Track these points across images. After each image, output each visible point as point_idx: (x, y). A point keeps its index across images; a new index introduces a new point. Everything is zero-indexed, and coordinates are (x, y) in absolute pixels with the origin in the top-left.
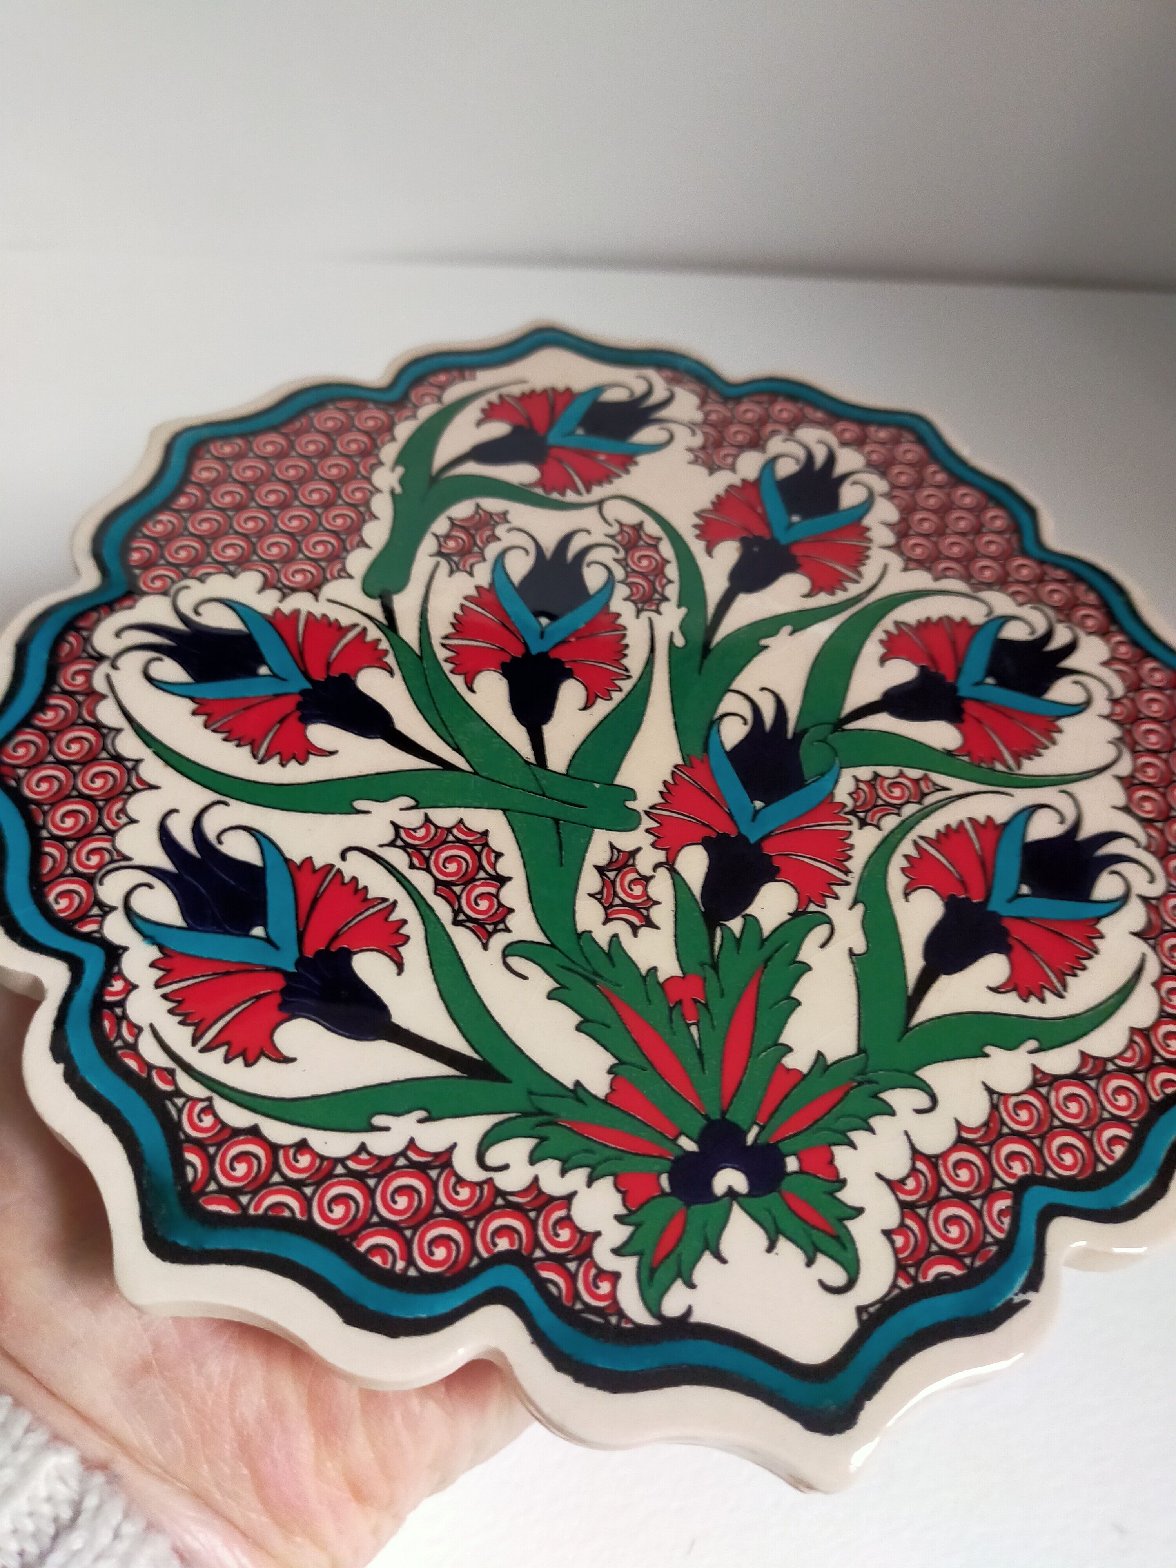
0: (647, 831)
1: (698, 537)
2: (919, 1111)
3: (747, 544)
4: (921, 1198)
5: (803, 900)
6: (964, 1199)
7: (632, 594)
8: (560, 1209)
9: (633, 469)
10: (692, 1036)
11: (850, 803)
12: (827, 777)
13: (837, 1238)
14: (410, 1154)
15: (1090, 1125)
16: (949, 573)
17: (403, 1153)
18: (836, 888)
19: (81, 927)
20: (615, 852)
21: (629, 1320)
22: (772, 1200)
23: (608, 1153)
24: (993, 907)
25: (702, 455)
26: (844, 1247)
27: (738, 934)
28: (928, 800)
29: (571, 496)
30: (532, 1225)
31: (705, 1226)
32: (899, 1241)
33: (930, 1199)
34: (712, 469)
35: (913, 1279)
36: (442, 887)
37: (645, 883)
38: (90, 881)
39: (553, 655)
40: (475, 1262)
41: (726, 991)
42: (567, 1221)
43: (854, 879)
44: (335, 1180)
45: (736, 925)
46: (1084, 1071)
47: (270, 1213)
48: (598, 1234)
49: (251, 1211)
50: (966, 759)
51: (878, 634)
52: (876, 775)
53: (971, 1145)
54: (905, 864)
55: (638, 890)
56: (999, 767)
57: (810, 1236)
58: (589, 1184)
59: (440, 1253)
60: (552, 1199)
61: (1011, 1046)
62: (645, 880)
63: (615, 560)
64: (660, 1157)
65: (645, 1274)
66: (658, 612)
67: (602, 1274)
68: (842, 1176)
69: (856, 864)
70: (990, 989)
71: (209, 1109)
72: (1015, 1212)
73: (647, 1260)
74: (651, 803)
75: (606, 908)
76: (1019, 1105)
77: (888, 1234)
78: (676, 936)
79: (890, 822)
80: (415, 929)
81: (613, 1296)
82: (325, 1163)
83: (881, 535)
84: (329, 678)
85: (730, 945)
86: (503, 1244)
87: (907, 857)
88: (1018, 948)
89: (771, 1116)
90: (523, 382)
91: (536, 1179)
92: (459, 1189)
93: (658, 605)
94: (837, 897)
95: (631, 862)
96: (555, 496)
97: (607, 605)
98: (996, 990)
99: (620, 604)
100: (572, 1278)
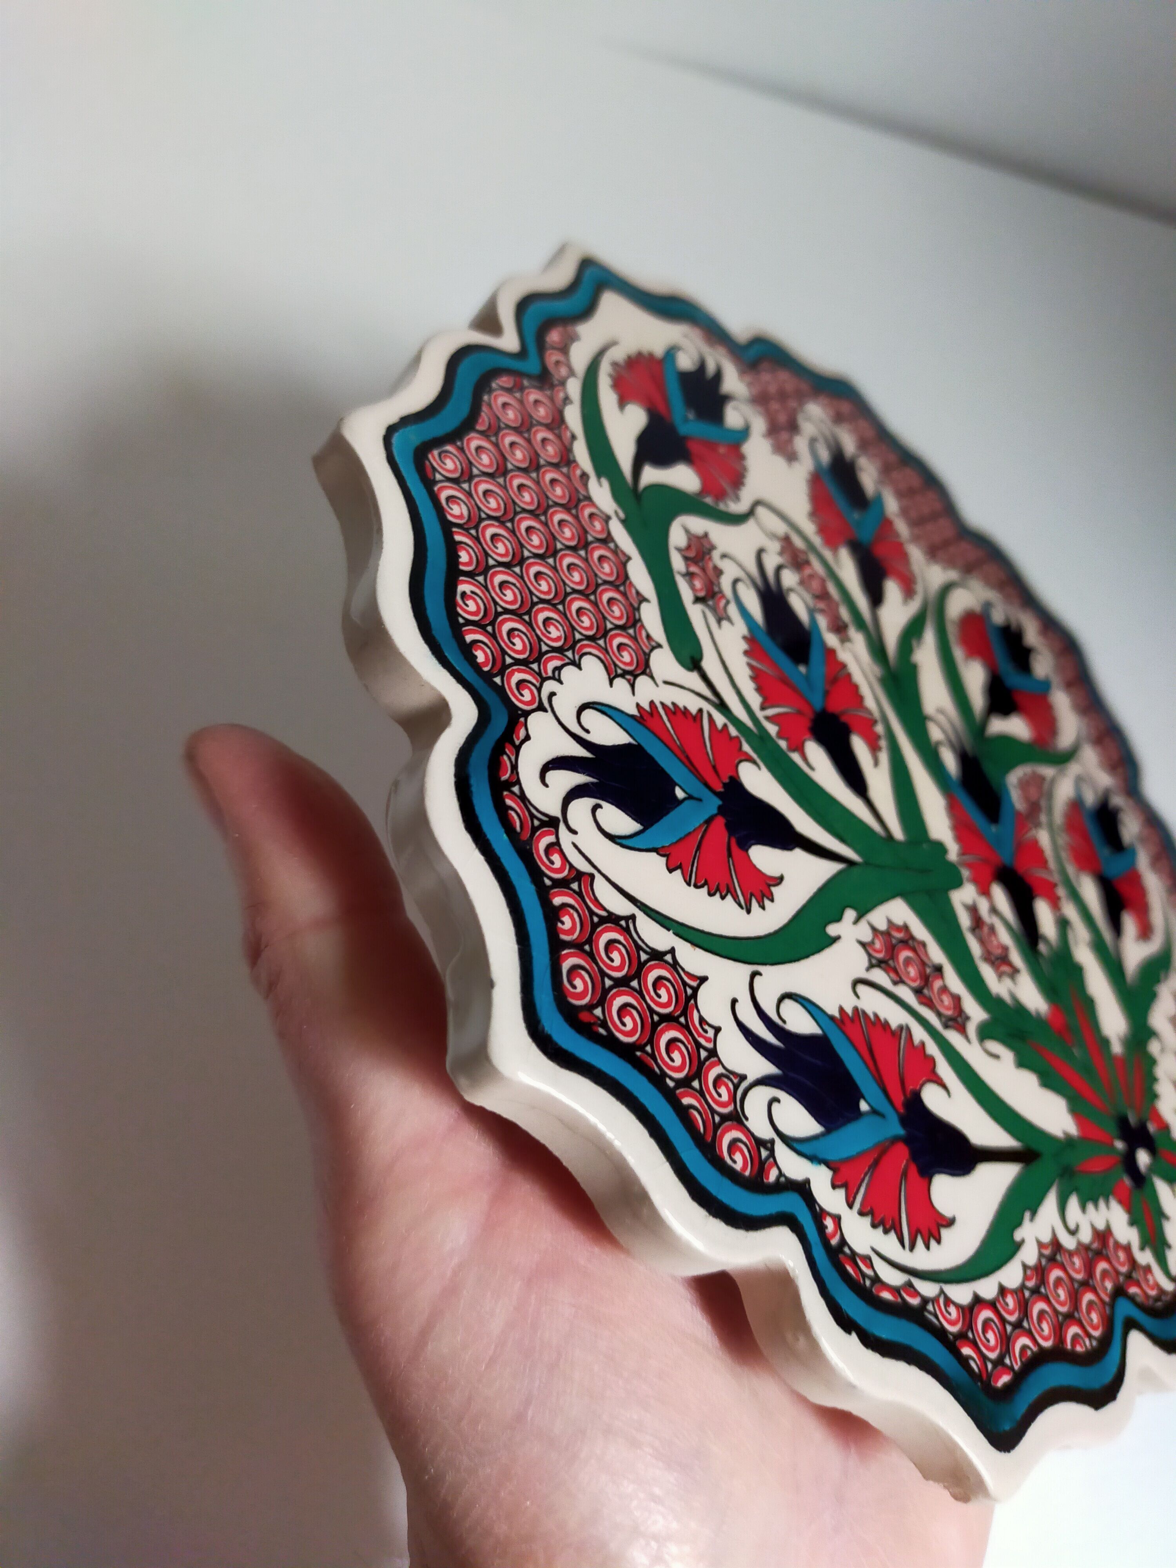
0: (969, 880)
1: (824, 545)
3: (851, 549)
5: (1053, 909)
7: (828, 623)
8: (1110, 1238)
9: (747, 465)
10: (1076, 1056)
11: (1023, 809)
12: (1003, 788)
14: (1043, 1251)
16: (946, 562)
17: (1040, 1254)
18: (1057, 891)
19: (768, 1178)
20: (968, 909)
21: (1168, 1293)
22: (1159, 1159)
24: (1108, 874)
25: (773, 442)
27: (1048, 956)
29: (731, 505)
30: (1109, 1260)
34: (788, 460)
36: (918, 992)
38: (737, 1118)
39: (829, 709)
40: (1108, 1309)
42: (1117, 1244)
43: (1058, 878)
44: (1030, 1304)
45: (1043, 948)
47: (1023, 1360)
48: (1130, 1244)
49: (1016, 1367)
50: (1039, 745)
51: (952, 635)
55: (995, 941)
56: (1053, 748)
58: (1108, 1208)
60: (1104, 1234)
61: (1160, 982)
63: (799, 584)
64: (1117, 1163)
65: (1156, 1255)
66: (851, 640)
67: (1145, 1270)
68: (1166, 1122)
69: (1053, 865)
70: (1136, 941)
71: (948, 1301)
73: (1151, 1245)
74: (957, 852)
75: (993, 967)
78: (1030, 974)
79: (1043, 819)
80: (931, 1046)
81: (1155, 1281)
82: (1019, 1295)
83: (902, 528)
84: (725, 785)
85: (1050, 968)
86: (1108, 1285)
88: (1129, 901)
89: (1128, 1097)
90: (616, 342)
91: (1092, 1224)
92: (1073, 1260)
93: (847, 632)
94: (1061, 899)
95: (979, 915)
96: (723, 506)
97: (823, 640)
99: (831, 640)
100: (1139, 1284)
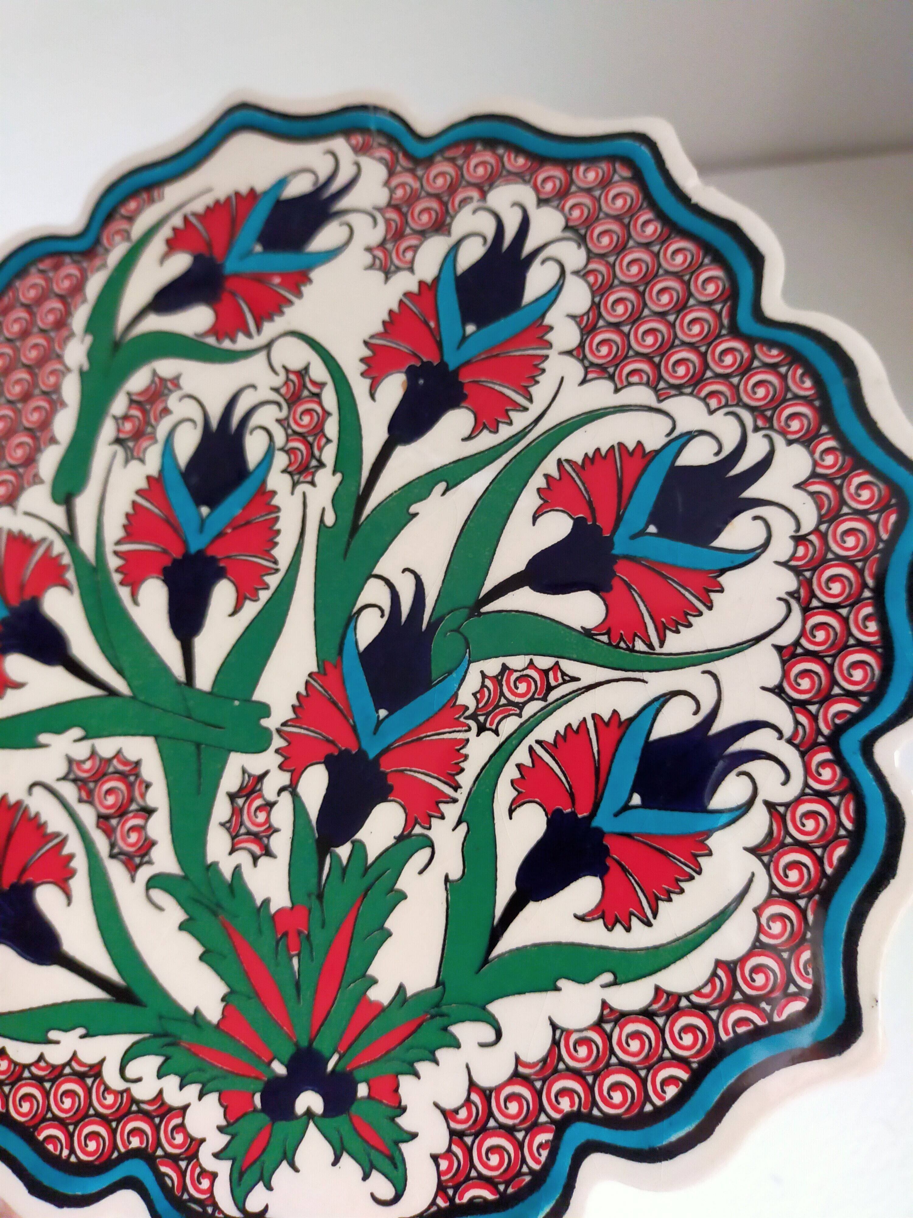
0: (277, 751)
1: (363, 374)
2: (482, 1045)
3: (412, 374)
4: (470, 1128)
5: (410, 823)
6: (509, 1131)
7: (290, 464)
8: (178, 1117)
9: (306, 290)
10: (292, 967)
11: (472, 704)
12: (454, 675)
13: (391, 1159)
14: (74, 1064)
15: (647, 1064)
16: (635, 379)
17: (68, 1063)
18: (442, 807)
20: (246, 776)
21: (221, 1212)
22: (341, 1122)
23: (215, 1072)
24: (596, 822)
25: (379, 254)
26: (396, 1167)
27: (345, 862)
28: (553, 696)
29: (242, 342)
30: (156, 1129)
31: (285, 1140)
32: (444, 1164)
33: (478, 1128)
34: (388, 273)
35: (451, 1200)
36: (103, 817)
37: (269, 808)
39: (210, 553)
40: (115, 1155)
41: (327, 921)
42: (181, 1128)
43: (462, 795)
44: (23, 1082)
45: (344, 851)
46: (655, 1007)
48: (203, 1141)
50: (605, 639)
51: (538, 481)
52: (505, 667)
53: (526, 1080)
54: (516, 775)
55: (261, 817)
56: (640, 645)
57: (369, 1155)
58: (200, 1098)
59: (92, 1146)
60: (171, 1109)
61: (584, 979)
62: (269, 806)
63: (279, 421)
64: (257, 1078)
65: (236, 1176)
66: (313, 483)
67: (204, 1173)
68: (403, 1103)
69: (466, 780)
70: (576, 916)
72: (554, 1147)
73: (238, 1164)
74: (283, 720)
75: (233, 838)
76: (580, 1042)
77: (435, 1158)
78: (290, 865)
79: (509, 725)
80: (80, 864)
81: (211, 1190)
82: (17, 1068)
84: (23, 604)
85: (337, 873)
86: (135, 1142)
87: (519, 766)
88: (614, 871)
89: (350, 1046)
90: (209, 190)
91: (161, 1092)
92: (106, 1095)
93: (313, 474)
94: (442, 817)
95: (258, 787)
96: (227, 344)
97: (264, 483)
98: (582, 918)
100: (182, 1174)
